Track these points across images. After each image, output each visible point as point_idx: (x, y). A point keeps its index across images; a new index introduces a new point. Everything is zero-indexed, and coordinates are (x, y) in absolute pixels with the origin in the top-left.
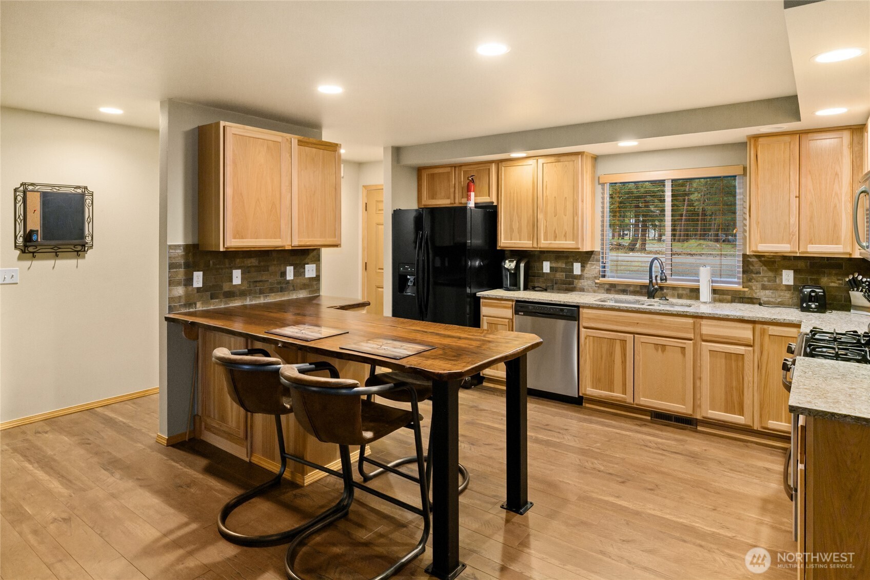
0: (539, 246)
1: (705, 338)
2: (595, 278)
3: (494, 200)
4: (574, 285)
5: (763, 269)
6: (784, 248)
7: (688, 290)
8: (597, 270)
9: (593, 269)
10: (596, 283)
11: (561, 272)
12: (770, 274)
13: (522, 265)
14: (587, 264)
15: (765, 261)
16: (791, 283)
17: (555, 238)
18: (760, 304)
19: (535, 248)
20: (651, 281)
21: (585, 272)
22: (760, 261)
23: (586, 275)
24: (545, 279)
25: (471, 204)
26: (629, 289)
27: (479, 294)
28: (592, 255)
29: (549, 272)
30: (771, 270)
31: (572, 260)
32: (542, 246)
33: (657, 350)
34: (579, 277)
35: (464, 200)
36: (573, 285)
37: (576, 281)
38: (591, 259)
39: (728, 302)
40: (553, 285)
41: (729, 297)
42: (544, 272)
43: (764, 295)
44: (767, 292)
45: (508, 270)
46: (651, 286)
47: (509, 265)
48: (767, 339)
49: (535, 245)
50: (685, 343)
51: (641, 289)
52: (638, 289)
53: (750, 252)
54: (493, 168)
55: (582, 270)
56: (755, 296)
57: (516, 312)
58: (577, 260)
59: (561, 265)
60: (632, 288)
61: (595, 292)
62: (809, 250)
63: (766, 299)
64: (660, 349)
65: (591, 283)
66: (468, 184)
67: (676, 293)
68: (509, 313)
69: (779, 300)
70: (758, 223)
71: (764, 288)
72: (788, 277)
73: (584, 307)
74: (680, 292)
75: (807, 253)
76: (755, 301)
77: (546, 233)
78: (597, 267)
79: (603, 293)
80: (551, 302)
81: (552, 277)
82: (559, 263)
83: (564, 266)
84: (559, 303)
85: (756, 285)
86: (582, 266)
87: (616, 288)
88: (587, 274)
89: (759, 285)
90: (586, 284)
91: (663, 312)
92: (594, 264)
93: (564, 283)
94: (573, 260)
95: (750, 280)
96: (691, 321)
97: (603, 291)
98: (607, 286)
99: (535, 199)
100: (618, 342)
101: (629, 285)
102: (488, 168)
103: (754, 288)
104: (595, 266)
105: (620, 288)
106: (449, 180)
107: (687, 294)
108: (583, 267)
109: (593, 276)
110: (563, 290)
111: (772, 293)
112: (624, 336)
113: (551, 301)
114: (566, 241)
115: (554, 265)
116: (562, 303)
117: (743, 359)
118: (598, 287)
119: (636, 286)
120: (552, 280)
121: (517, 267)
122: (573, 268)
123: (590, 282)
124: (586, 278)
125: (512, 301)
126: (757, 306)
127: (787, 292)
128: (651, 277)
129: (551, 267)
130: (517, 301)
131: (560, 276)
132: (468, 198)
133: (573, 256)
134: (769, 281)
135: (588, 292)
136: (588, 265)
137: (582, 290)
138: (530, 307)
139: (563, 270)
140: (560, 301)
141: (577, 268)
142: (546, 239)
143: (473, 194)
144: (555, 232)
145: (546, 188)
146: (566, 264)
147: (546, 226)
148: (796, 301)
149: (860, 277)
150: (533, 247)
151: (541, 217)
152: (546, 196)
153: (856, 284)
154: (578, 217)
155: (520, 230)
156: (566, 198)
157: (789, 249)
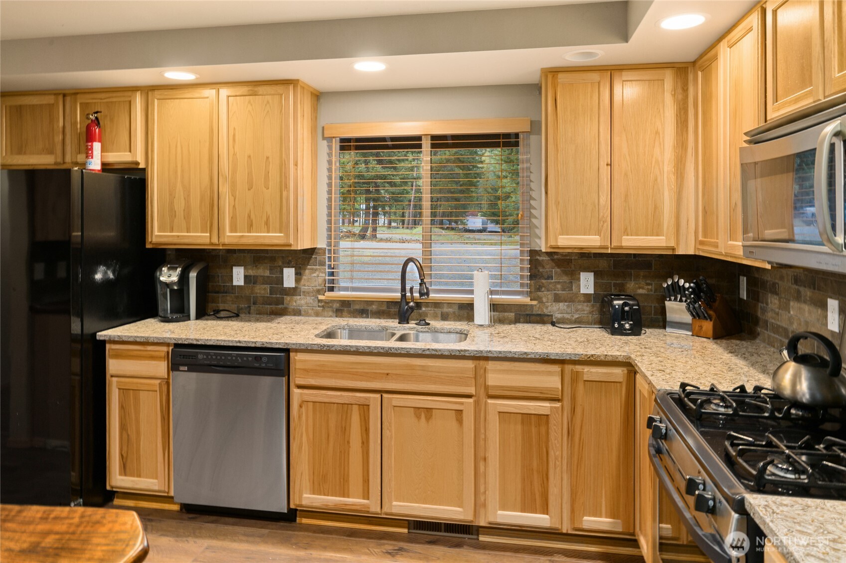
0: (222, 241)
1: (491, 392)
2: (319, 292)
3: (140, 158)
4: (285, 305)
5: (555, 272)
6: (592, 241)
7: (456, 307)
8: (320, 280)
9: (315, 277)
10: (319, 301)
11: (263, 284)
12: (565, 279)
13: (193, 275)
14: (305, 269)
15: (559, 260)
16: (591, 291)
17: (250, 227)
18: (553, 324)
19: (216, 245)
20: (404, 295)
21: (302, 282)
22: (553, 260)
23: (303, 288)
24: (237, 297)
25: (95, 164)
26: (370, 308)
27: (102, 335)
28: (312, 254)
29: (243, 284)
30: (566, 273)
31: (280, 263)
32: (227, 241)
33: (418, 417)
34: (293, 292)
35: (81, 158)
36: (283, 304)
37: (287, 299)
38: (311, 262)
39: (510, 323)
40: (249, 307)
41: (512, 315)
42: (234, 284)
43: (557, 310)
44: (561, 304)
45: (167, 285)
46: (404, 303)
47: (168, 276)
48: (581, 387)
49: (215, 240)
50: (462, 403)
51: (388, 307)
52: (384, 308)
53: (546, 247)
54: (138, 102)
55: (298, 280)
56: (546, 311)
57: (174, 366)
58: (288, 263)
59: (263, 271)
60: (374, 307)
61: (317, 315)
62: (624, 244)
63: (559, 316)
64: (423, 416)
65: (311, 301)
66: (88, 128)
67: (439, 311)
68: (161, 368)
69: (576, 316)
70: (557, 203)
71: (557, 299)
72: (587, 283)
73: (297, 351)
74: (445, 310)
75: (621, 248)
76: (546, 319)
77: (233, 219)
78: (321, 275)
79: (331, 316)
80: (238, 344)
81: (248, 292)
82: (258, 269)
83: (267, 273)
84: (253, 345)
85: (547, 296)
86: (296, 274)
87: (350, 307)
88: (304, 285)
89: (551, 297)
90: (303, 302)
91: (428, 352)
92: (316, 270)
93: (267, 301)
94: (283, 263)
95: (539, 289)
96: (470, 364)
97: (331, 313)
98: (336, 306)
99: (213, 159)
100: (355, 408)
101: (370, 303)
102: (129, 99)
103: (544, 300)
104: (317, 273)
105: (357, 307)
106: (52, 120)
107: (454, 313)
108: (299, 274)
109: (315, 288)
110: (267, 314)
111: (568, 306)
112: (366, 398)
113: (240, 342)
114: (268, 232)
115: (251, 272)
116: (258, 345)
117: (547, 422)
118: (323, 307)
119: (380, 302)
120: (248, 299)
121: (184, 279)
122: (282, 278)
123: (310, 299)
124: (304, 292)
125: (168, 345)
126: (550, 327)
127: (586, 304)
128: (403, 289)
129: (246, 277)
130: (177, 346)
131: (262, 290)
132: (89, 153)
133: (283, 257)
134: (563, 290)
135: (307, 315)
136: (307, 271)
137: (297, 313)
138: (200, 357)
139: (266, 281)
140: (255, 343)
141: (289, 277)
142: (233, 229)
143: (97, 146)
144: (249, 216)
145: (234, 140)
146: (271, 270)
147: (234, 206)
148: (596, 316)
149: (682, 282)
150: (212, 244)
151: (225, 189)
152: (235, 154)
153: (675, 291)
154: (288, 191)
155: (187, 216)
156: (268, 158)
157: (598, 244)
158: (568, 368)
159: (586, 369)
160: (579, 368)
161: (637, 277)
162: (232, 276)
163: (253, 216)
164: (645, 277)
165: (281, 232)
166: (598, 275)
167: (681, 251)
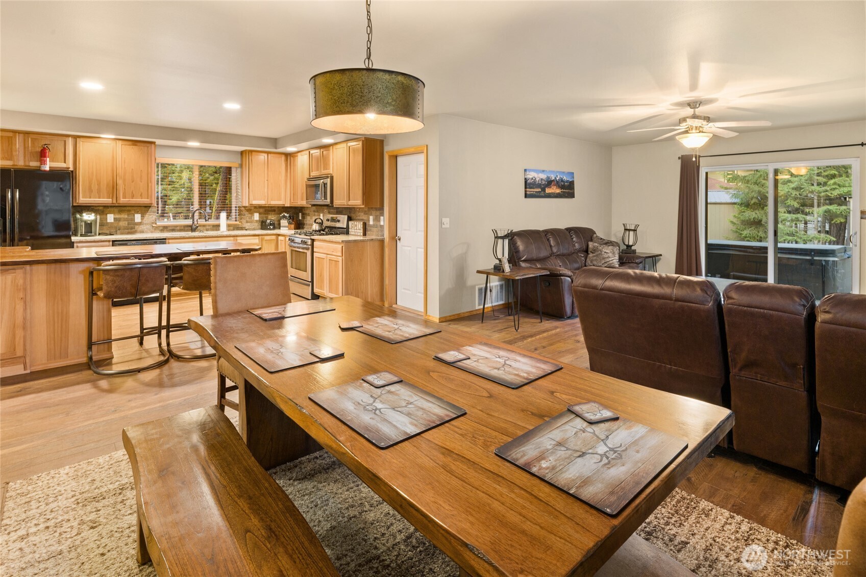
0: (118, 202)
2: (153, 223)
3: (71, 167)
5: (246, 213)
6: (262, 202)
8: (153, 218)
9: (150, 217)
10: (153, 227)
12: (250, 215)
13: (98, 217)
15: (248, 209)
16: (258, 219)
17: (133, 197)
18: (246, 230)
20: (193, 223)
21: (145, 220)
22: (246, 209)
23: (145, 222)
24: (110, 227)
25: (47, 168)
26: (176, 229)
27: (73, 240)
28: (149, 208)
29: (113, 221)
30: (250, 214)
31: (133, 211)
32: (121, 202)
34: (140, 224)
35: (40, 164)
36: (135, 229)
37: (137, 227)
38: (148, 211)
39: (231, 230)
40: (116, 231)
41: (232, 228)
42: (108, 221)
43: (247, 225)
45: (84, 221)
46: (194, 226)
47: (88, 217)
48: (264, 242)
49: (115, 202)
52: (182, 228)
54: (70, 140)
55: (142, 219)
56: (244, 227)
58: (137, 211)
59: (124, 216)
60: (178, 228)
61: (152, 232)
62: (271, 203)
63: (248, 228)
66: (42, 151)
67: (205, 228)
69: (254, 228)
70: (252, 191)
71: (247, 222)
72: (256, 216)
74: (207, 227)
75: (271, 205)
77: (124, 193)
78: (154, 216)
81: (116, 225)
82: (121, 214)
83: (126, 216)
85: (244, 221)
86: (141, 216)
87: (168, 229)
89: (245, 221)
90: (145, 228)
92: (151, 214)
93: (126, 228)
94: (135, 212)
95: (241, 219)
97: (159, 232)
98: (162, 228)
99: (114, 169)
101: (177, 226)
102: (64, 139)
103: (243, 223)
104: (152, 216)
105: (171, 228)
107: (211, 228)
108: (143, 217)
109: (151, 222)
111: (251, 224)
114: (142, 199)
115: (117, 216)
118: (155, 229)
119: (181, 226)
120: (116, 228)
122: (134, 218)
123: (148, 226)
124: (145, 224)
127: (257, 222)
129: (114, 218)
131: (123, 224)
132: (43, 163)
134: (249, 219)
135: (148, 233)
136: (147, 215)
137: (143, 232)
139: (125, 220)
141: (138, 218)
142: (124, 197)
143: (47, 160)
144: (132, 193)
145: (125, 162)
146: (128, 215)
147: (125, 189)
148: (260, 227)
149: (286, 214)
150: (113, 203)
151: (120, 182)
152: (125, 168)
153: (284, 217)
154: (152, 184)
155: (99, 191)
156: (141, 171)
157: (264, 203)
158: (260, 237)
159: (265, 237)
160: (263, 237)
161: (272, 214)
162: (107, 218)
163: (134, 192)
164: (274, 214)
165: (148, 199)
166: (260, 214)
167: (286, 206)
